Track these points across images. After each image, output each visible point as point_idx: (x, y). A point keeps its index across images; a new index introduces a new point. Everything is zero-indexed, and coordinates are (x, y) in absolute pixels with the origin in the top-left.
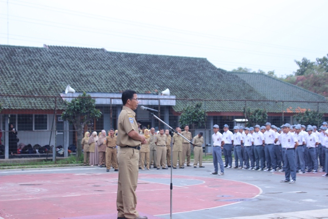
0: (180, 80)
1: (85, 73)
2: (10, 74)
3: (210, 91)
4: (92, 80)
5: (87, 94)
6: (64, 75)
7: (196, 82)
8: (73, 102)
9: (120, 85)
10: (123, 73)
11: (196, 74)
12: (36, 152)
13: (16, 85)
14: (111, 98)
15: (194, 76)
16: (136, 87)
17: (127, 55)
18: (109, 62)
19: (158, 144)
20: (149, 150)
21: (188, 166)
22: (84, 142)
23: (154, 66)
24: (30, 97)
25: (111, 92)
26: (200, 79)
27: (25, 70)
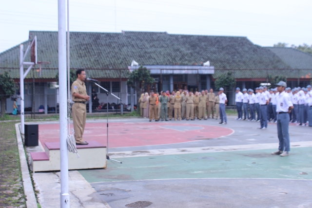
0: (222, 54)
1: (149, 50)
2: (94, 53)
3: (244, 62)
4: (153, 55)
5: (144, 67)
6: (133, 52)
7: (234, 55)
8: (133, 72)
9: (174, 59)
10: (178, 50)
11: (236, 49)
12: (112, 108)
13: (98, 61)
14: (161, 69)
15: (233, 50)
16: (186, 60)
17: (183, 36)
18: (168, 42)
19: (187, 102)
20: (180, 107)
21: (213, 118)
22: (141, 101)
23: (203, 44)
24: (107, 69)
25: (166, 65)
26: (238, 53)
27: (106, 50)
